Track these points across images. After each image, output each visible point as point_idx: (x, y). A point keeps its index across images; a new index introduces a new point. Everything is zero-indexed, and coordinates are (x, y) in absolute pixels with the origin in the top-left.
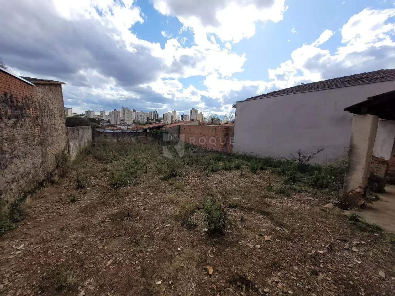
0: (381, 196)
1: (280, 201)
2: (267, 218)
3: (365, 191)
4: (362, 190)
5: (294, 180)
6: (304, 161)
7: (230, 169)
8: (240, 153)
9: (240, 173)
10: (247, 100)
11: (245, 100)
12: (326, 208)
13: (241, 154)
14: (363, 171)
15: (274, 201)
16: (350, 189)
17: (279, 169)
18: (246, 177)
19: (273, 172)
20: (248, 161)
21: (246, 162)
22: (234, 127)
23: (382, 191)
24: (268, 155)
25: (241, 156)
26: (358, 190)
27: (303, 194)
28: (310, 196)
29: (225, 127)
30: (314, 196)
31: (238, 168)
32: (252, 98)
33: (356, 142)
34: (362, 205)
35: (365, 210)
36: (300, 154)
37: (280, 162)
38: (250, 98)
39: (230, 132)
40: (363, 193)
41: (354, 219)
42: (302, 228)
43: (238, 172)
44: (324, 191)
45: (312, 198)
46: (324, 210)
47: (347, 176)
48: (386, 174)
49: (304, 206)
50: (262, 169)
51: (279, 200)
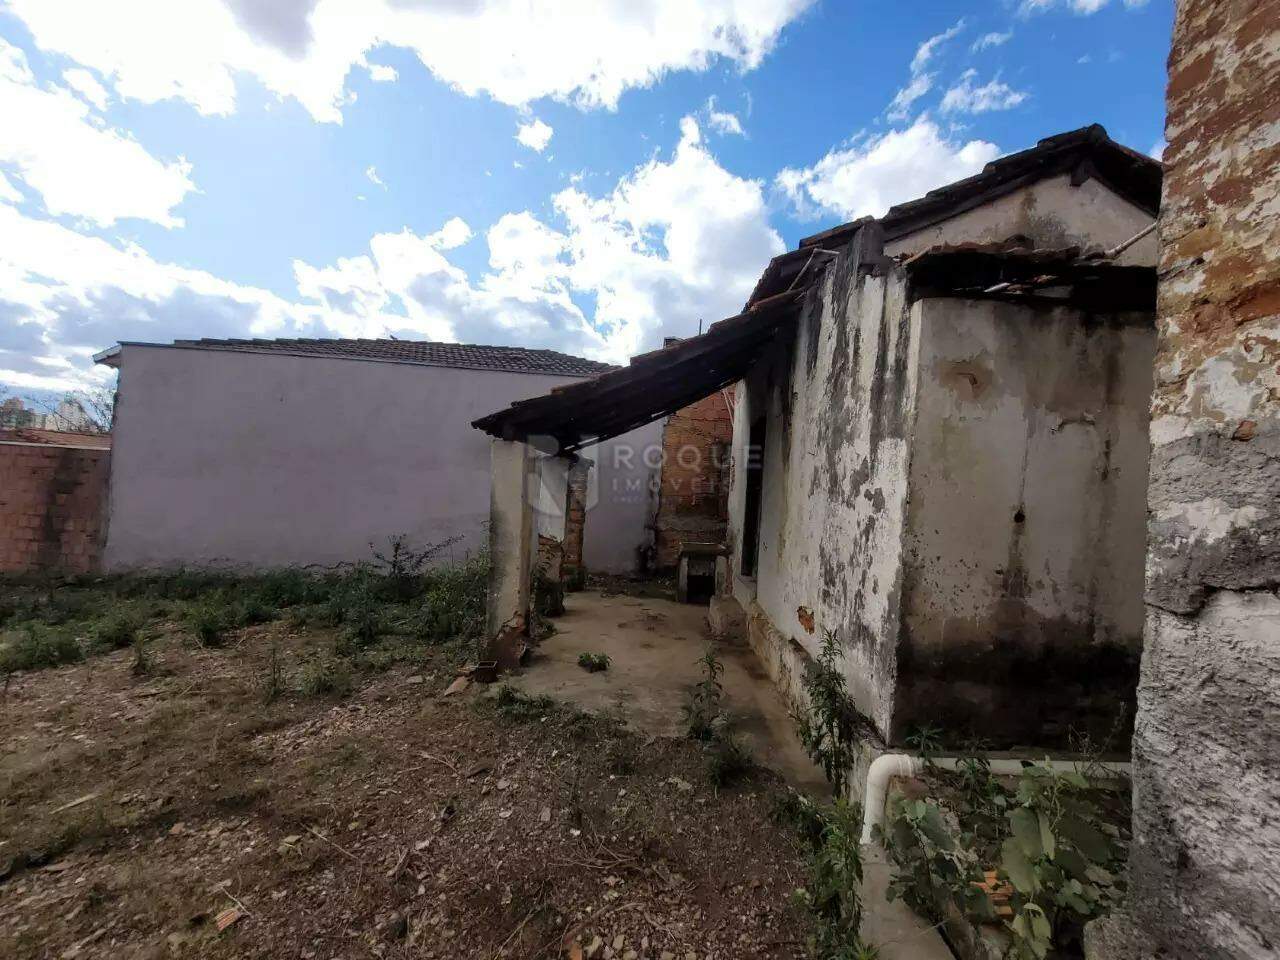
0: (558, 624)
1: (313, 725)
2: (244, 823)
3: (527, 622)
4: (522, 621)
5: (369, 636)
6: (408, 566)
7: (69, 656)
8: (152, 569)
9: (132, 660)
10: (181, 345)
11: (170, 342)
12: (449, 695)
13: (157, 571)
14: (518, 573)
15: (285, 739)
16: (500, 624)
17: (322, 609)
18: (169, 673)
19: (298, 625)
20: (191, 597)
21: (177, 606)
22: (110, 454)
23: (559, 612)
24: (287, 564)
25: (154, 580)
26: (513, 624)
27: (394, 672)
28: (413, 675)
29: (51, 453)
30: (425, 667)
31: (121, 640)
32: (207, 344)
33: (502, 506)
34: (523, 658)
35: (527, 666)
36: (397, 547)
37: (332, 580)
38: (197, 343)
39: (83, 477)
40: (524, 627)
41: (507, 698)
42: (378, 794)
43: (122, 662)
44: (449, 644)
45: (418, 679)
46: (445, 704)
47: (492, 592)
48: (563, 571)
49: (392, 712)
50: (255, 618)
51: (309, 724)
